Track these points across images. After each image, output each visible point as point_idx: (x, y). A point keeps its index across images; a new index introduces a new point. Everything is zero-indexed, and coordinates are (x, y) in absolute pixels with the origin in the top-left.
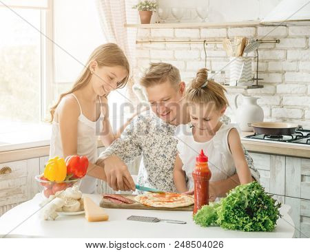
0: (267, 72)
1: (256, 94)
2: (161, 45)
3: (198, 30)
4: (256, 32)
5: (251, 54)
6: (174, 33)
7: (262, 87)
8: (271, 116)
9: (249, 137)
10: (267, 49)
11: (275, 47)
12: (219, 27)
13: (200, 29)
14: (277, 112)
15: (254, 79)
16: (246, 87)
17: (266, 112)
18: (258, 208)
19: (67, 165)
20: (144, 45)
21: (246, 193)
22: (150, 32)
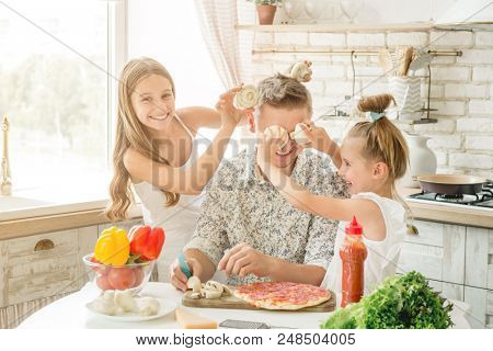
0: (443, 99)
1: (427, 132)
2: (288, 57)
4: (428, 38)
5: (420, 72)
6: (308, 39)
7: (435, 121)
8: (447, 164)
9: (413, 196)
10: (443, 65)
11: (455, 62)
12: (373, 31)
13: (346, 34)
14: (458, 159)
15: (423, 110)
16: (411, 121)
17: (440, 158)
18: (418, 312)
19: (131, 240)
20: (265, 56)
21: (401, 288)
22: (274, 37)
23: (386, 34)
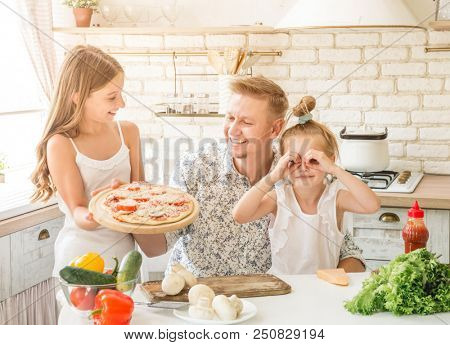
3: (161, 37)
4: (247, 40)
6: (124, 41)
10: (263, 64)
23: (205, 36)
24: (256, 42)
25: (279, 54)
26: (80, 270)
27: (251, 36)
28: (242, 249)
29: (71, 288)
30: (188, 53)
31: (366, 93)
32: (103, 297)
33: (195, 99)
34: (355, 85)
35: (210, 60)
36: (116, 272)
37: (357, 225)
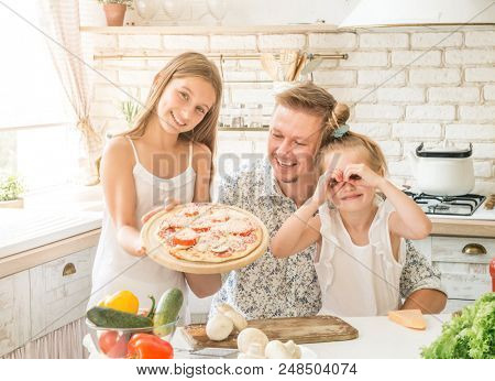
2: (139, 63)
3: (206, 38)
4: (307, 41)
10: (325, 69)
11: (338, 65)
12: (243, 33)
13: (208, 36)
22: (118, 40)
23: (257, 36)
24: (317, 43)
25: (345, 57)
26: (110, 311)
27: (311, 36)
28: (290, 285)
29: (100, 332)
30: (237, 57)
31: (446, 103)
32: (138, 343)
33: (246, 111)
34: (433, 94)
35: (263, 63)
36: (152, 313)
37: (437, 258)
